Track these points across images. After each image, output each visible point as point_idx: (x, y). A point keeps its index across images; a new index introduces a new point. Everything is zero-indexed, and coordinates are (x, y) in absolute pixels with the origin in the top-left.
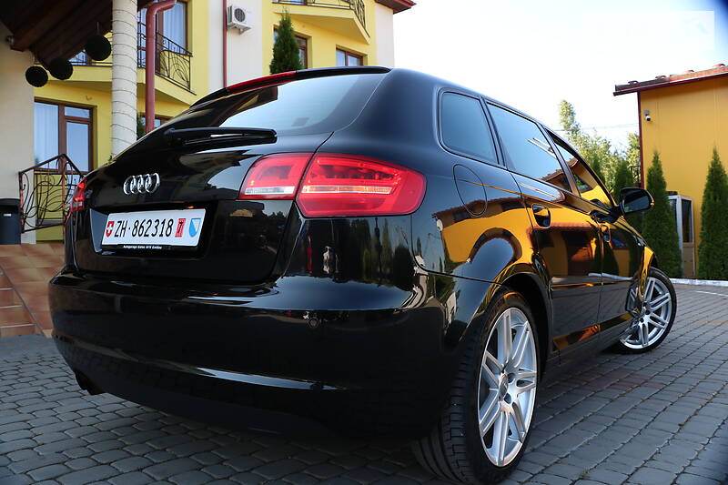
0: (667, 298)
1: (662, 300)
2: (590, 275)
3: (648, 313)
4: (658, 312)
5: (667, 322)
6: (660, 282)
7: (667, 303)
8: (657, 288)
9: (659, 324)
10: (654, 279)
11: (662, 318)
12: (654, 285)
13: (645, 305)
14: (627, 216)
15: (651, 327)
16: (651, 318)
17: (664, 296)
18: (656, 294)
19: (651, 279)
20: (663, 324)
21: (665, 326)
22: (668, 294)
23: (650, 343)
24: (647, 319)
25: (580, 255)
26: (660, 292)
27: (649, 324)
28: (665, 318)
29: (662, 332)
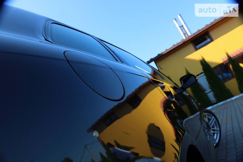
4: (213, 127)
6: (209, 114)
7: (215, 122)
8: (209, 117)
9: (216, 132)
11: (215, 128)
16: (213, 130)
17: (212, 119)
18: (209, 120)
21: (219, 131)
22: (213, 117)
23: (217, 141)
26: (210, 118)
27: (213, 133)
28: (217, 128)
29: (219, 134)
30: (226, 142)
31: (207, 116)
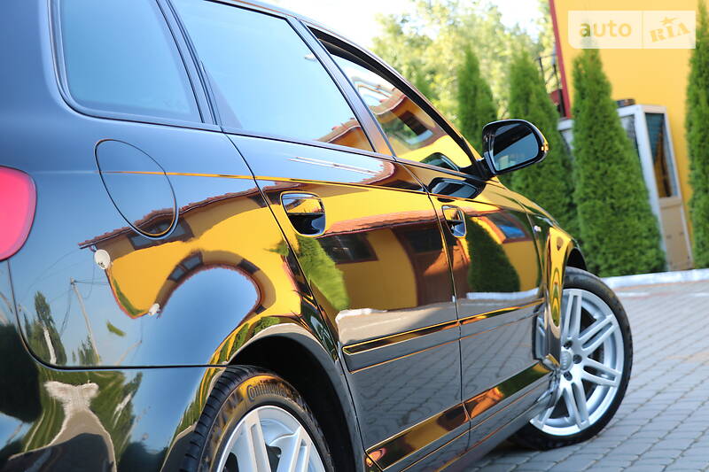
0: (611, 324)
1: (602, 331)
3: (578, 359)
4: (597, 355)
5: (619, 372)
6: (591, 296)
7: (613, 335)
8: (589, 309)
9: (603, 379)
10: (579, 292)
12: (580, 304)
13: (569, 344)
14: (505, 175)
15: (589, 387)
16: (587, 369)
17: (604, 322)
18: (587, 320)
19: (572, 292)
20: (612, 378)
21: (617, 382)
22: (611, 317)
23: (593, 419)
24: (578, 372)
26: (596, 316)
27: (584, 381)
28: (614, 364)
31: (582, 304)
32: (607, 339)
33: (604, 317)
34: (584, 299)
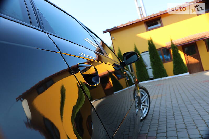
0: (146, 96)
1: (145, 97)
2: (114, 93)
4: (144, 103)
5: (148, 105)
7: (147, 98)
8: (142, 93)
9: (146, 107)
11: (146, 104)
15: (143, 109)
16: (143, 105)
18: (142, 96)
19: (140, 90)
20: (147, 106)
21: (148, 107)
22: (146, 94)
23: (145, 115)
25: (108, 87)
26: (144, 94)
27: (143, 108)
28: (147, 104)
29: (147, 109)
30: (152, 116)
31: (141, 92)
32: (146, 99)
33: (145, 95)
34: (142, 91)
